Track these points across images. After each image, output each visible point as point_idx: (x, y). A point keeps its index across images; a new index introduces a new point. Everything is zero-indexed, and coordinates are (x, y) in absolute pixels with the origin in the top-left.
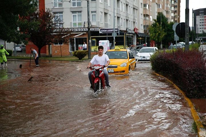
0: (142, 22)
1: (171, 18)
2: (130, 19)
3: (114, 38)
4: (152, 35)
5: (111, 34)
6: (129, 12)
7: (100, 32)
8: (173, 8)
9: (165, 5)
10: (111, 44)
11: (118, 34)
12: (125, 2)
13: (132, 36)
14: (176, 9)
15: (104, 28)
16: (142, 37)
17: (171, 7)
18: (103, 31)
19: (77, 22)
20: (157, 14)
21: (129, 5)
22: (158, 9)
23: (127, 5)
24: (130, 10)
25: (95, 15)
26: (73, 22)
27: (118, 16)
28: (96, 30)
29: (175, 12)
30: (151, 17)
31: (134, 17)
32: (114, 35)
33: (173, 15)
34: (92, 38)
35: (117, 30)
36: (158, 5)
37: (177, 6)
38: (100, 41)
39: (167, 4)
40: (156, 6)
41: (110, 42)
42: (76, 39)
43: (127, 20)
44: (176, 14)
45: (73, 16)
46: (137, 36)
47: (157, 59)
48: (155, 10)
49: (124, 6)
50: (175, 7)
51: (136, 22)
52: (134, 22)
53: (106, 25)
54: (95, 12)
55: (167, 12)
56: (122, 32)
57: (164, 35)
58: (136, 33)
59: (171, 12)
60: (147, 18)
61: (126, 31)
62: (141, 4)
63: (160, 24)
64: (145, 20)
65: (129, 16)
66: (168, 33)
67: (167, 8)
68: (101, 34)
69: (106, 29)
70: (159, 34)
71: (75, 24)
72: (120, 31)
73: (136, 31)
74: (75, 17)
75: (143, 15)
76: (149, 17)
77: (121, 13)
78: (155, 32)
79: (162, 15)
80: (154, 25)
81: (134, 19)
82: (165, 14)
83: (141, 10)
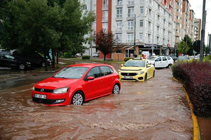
0: (174, 40)
1: (194, 38)
2: (165, 39)
3: (153, 50)
4: (180, 49)
5: (150, 48)
6: (165, 34)
7: (145, 46)
8: (195, 33)
9: (191, 31)
10: (150, 54)
11: (155, 48)
12: (163, 28)
13: (166, 49)
14: (198, 33)
15: (147, 43)
16: (173, 50)
17: (194, 32)
18: (147, 45)
19: (130, 39)
20: (184, 36)
21: (166, 29)
22: (185, 33)
23: (164, 30)
24: (166, 33)
25: (142, 35)
26: (128, 39)
27: (158, 36)
28: (142, 45)
29: (197, 35)
30: (180, 38)
31: (169, 37)
32: (153, 48)
33: (195, 37)
34: (139, 50)
35: (155, 45)
36: (186, 30)
37: (198, 31)
38: (143, 52)
39: (192, 30)
40: (184, 31)
41: (150, 53)
42: (129, 50)
43: (164, 39)
44: (197, 36)
45: (128, 36)
46: (169, 49)
47: (176, 68)
48: (183, 33)
49: (162, 30)
50: (197, 32)
51: (170, 40)
52: (169, 41)
53: (149, 42)
54: (142, 33)
55: (191, 35)
56: (159, 47)
57: (188, 49)
58: (169, 48)
59: (194, 35)
60: (178, 38)
61: (162, 46)
62: (174, 29)
63: (185, 42)
64: (176, 39)
65: (165, 37)
66: (191, 48)
67: (191, 32)
68: (145, 48)
69: (148, 44)
70: (185, 49)
71: (129, 41)
72: (158, 46)
73: (168, 46)
74: (129, 36)
75: (175, 36)
76: (179, 38)
77: (160, 35)
78: (182, 47)
79: (188, 36)
80: (182, 43)
81: (168, 39)
82: (190, 36)
83: (174, 33)
